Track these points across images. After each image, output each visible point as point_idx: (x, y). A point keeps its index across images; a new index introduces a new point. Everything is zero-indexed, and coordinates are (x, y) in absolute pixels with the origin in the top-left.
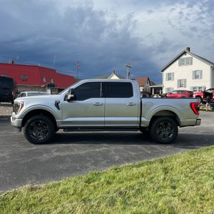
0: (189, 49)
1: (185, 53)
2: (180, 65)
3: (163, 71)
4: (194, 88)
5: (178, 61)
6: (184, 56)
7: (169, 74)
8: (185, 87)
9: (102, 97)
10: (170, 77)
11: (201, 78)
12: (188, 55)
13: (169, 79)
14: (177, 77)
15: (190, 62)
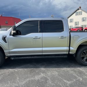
0: (80, 7)
1: (78, 9)
2: (76, 15)
3: (68, 18)
4: (82, 26)
5: (75, 13)
6: (78, 11)
7: (71, 20)
8: (78, 25)
9: (40, 32)
10: (71, 21)
11: (86, 21)
12: (80, 11)
13: (71, 22)
14: (75, 21)
15: (81, 14)
